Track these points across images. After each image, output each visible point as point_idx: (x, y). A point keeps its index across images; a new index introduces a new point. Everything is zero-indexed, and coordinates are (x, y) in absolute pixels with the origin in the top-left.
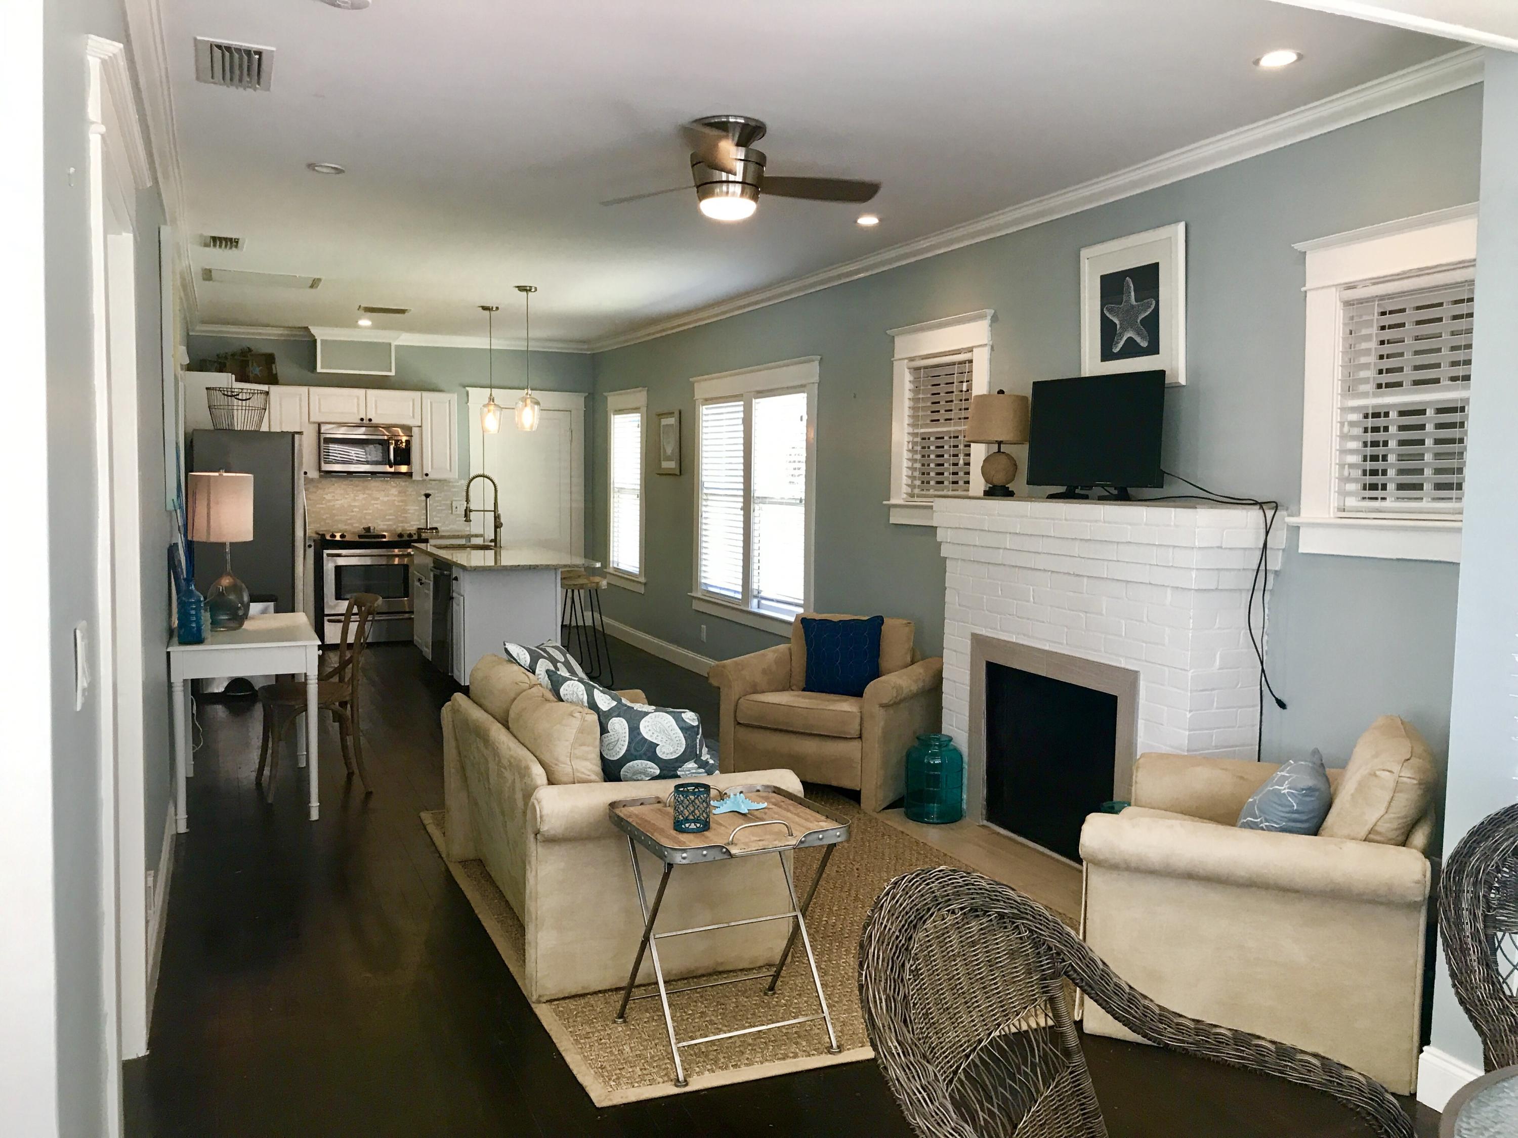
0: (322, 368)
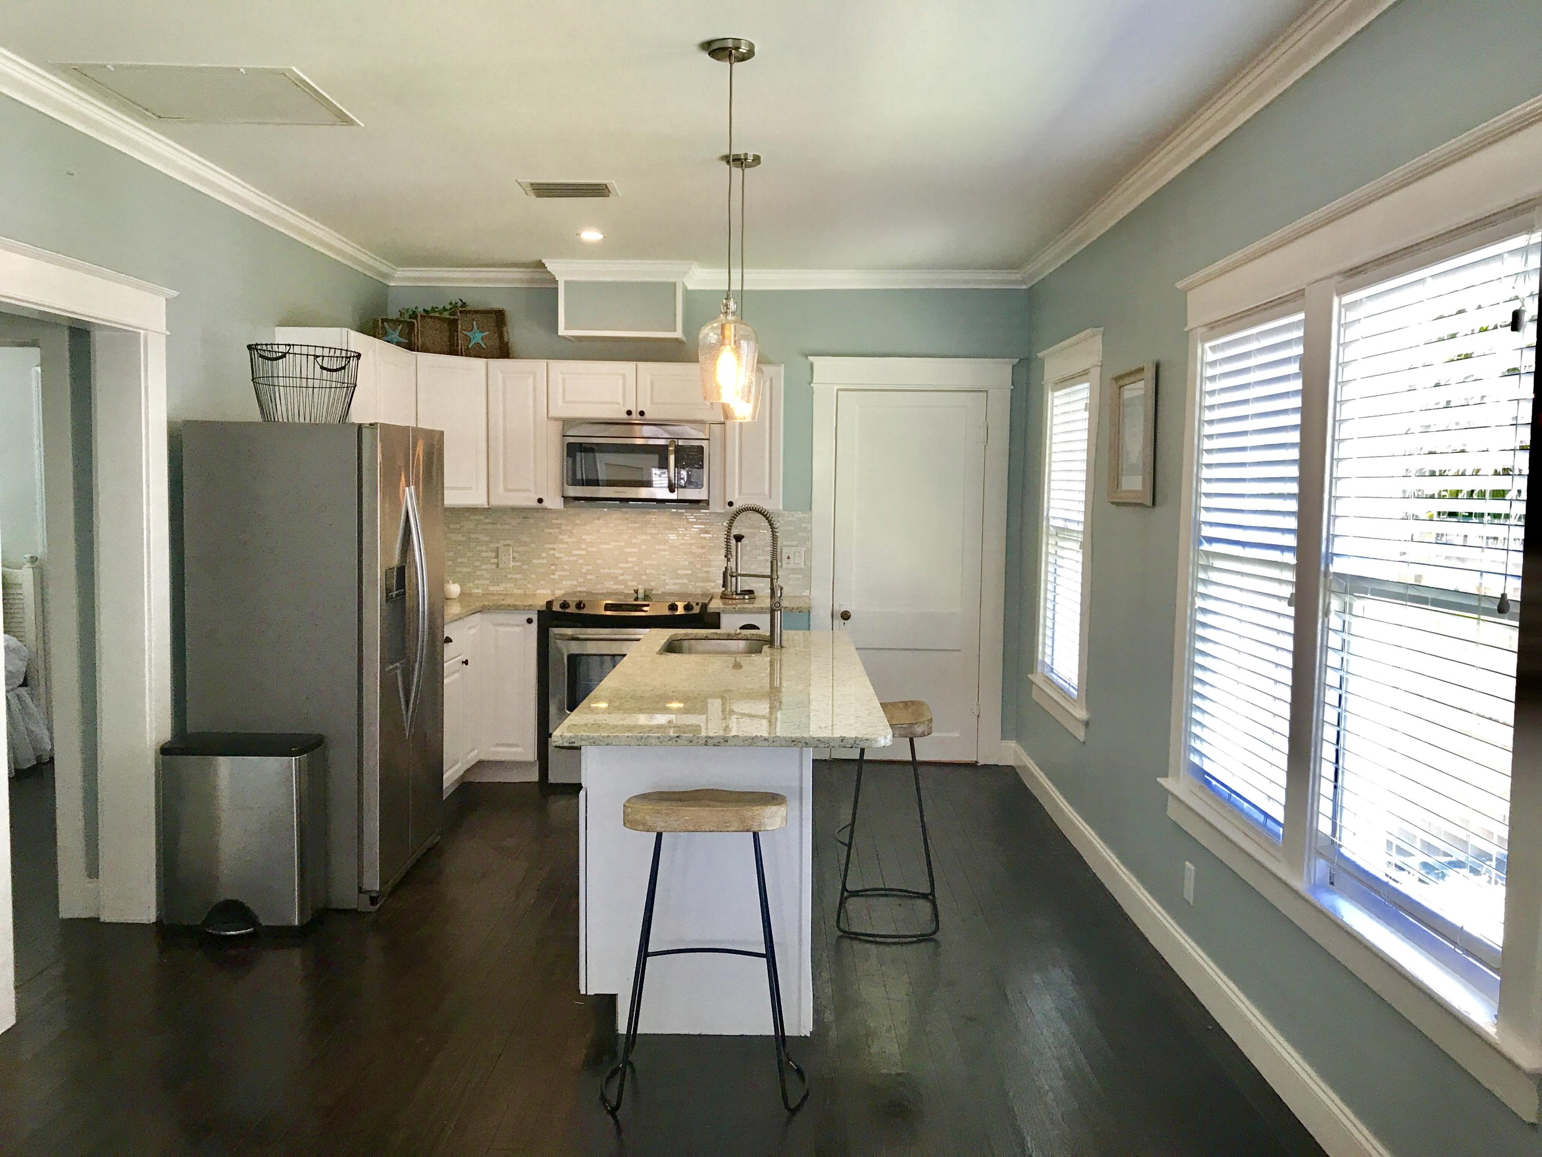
0: (566, 329)
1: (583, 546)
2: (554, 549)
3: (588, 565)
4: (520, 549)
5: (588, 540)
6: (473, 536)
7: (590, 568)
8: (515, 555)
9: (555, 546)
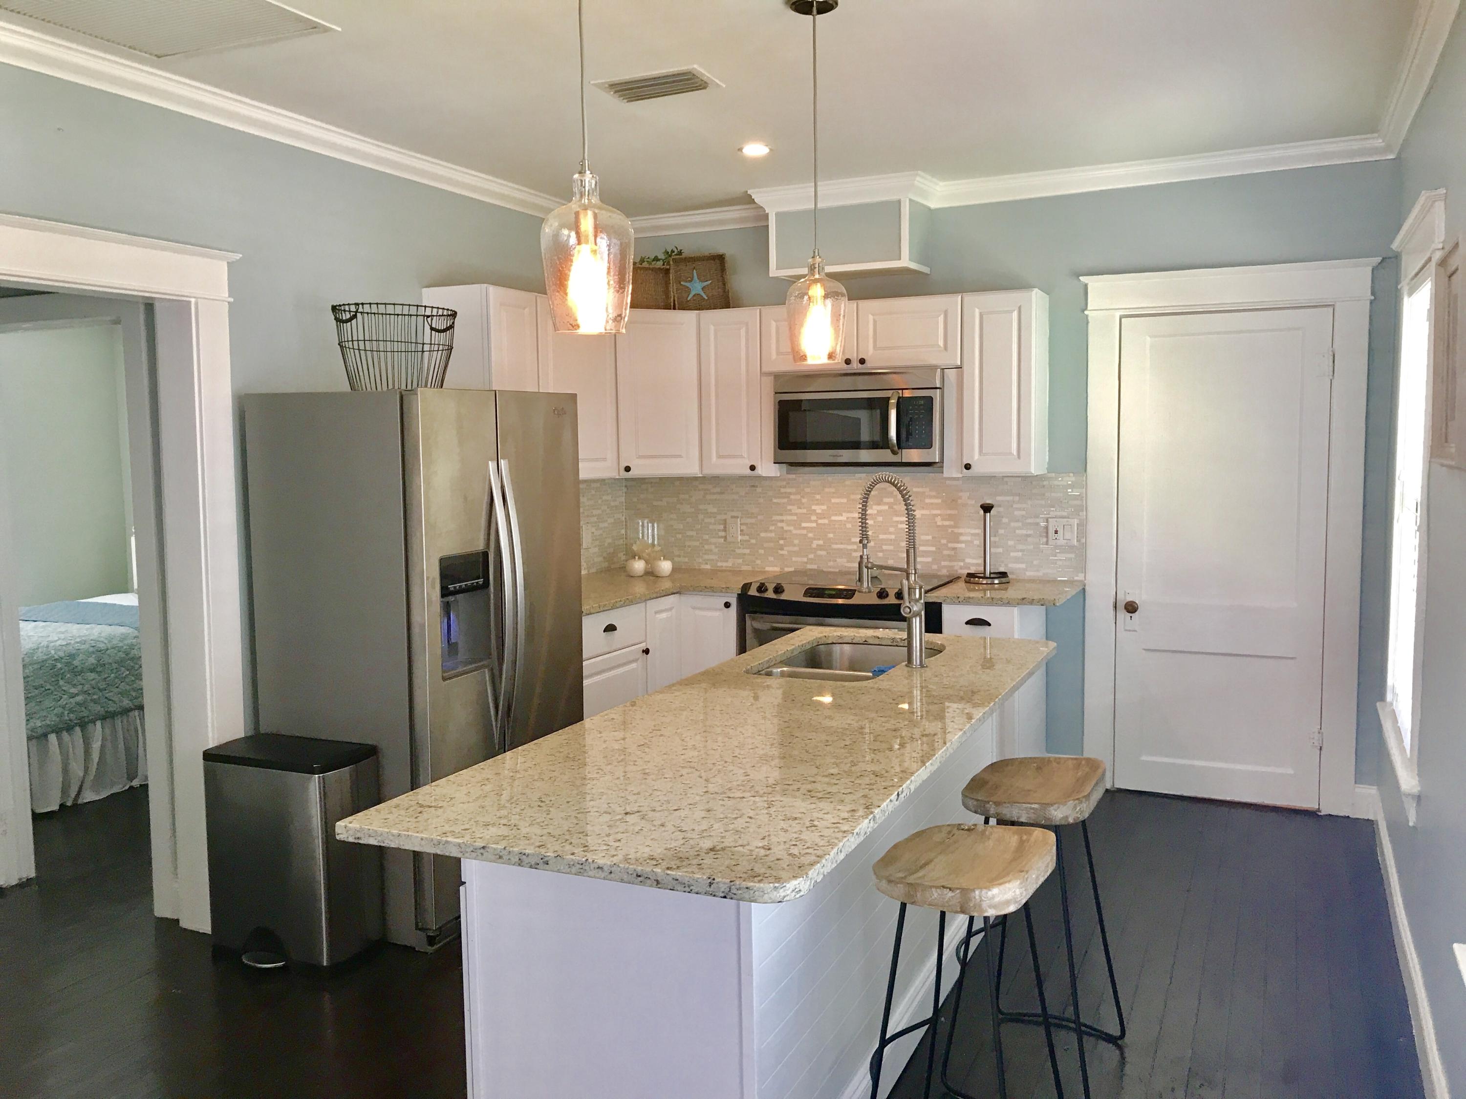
0: (776, 269)
1: (814, 518)
2: (782, 521)
3: (819, 539)
4: (749, 521)
5: (819, 511)
6: (701, 507)
7: (821, 542)
8: (744, 527)
9: (784, 518)
